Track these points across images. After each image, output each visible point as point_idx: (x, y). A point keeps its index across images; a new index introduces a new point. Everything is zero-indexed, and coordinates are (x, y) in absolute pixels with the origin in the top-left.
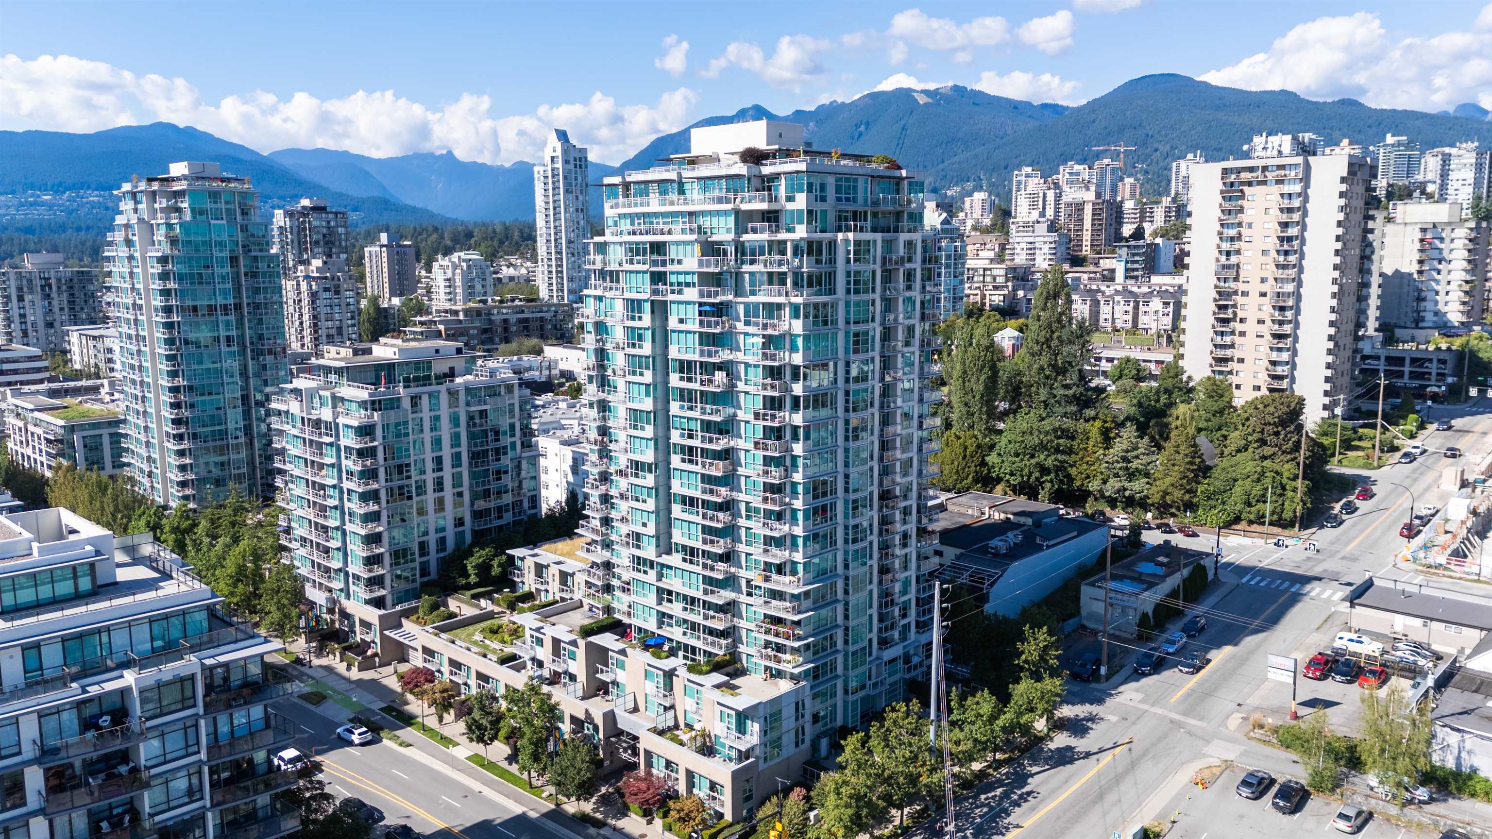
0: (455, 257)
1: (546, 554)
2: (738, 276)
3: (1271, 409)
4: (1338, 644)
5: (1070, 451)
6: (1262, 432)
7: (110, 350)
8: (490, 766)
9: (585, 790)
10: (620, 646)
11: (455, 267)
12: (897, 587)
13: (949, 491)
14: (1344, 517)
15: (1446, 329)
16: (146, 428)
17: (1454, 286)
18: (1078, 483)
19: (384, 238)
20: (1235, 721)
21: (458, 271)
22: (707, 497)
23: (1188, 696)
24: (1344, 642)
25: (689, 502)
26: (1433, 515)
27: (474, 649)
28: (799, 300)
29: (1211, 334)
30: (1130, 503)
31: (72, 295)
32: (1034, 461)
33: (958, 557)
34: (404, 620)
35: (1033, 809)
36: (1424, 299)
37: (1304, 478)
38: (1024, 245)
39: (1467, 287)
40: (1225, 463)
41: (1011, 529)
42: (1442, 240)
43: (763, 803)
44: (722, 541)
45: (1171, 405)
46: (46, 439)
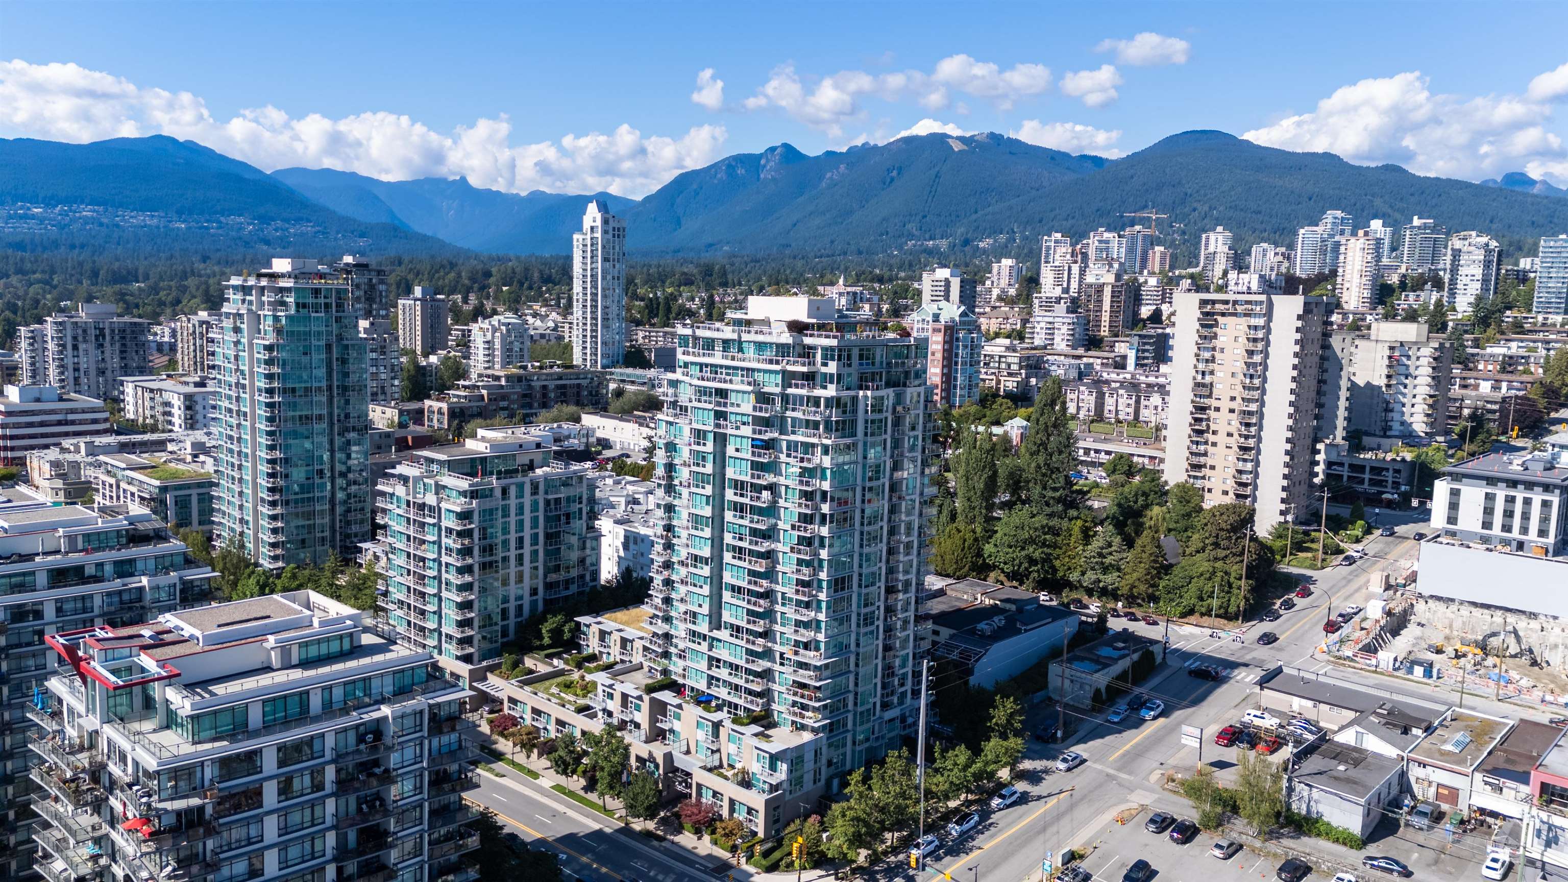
0: (495, 320)
1: (609, 622)
2: (783, 419)
3: (1225, 517)
4: (1246, 719)
5: (1055, 546)
6: (1217, 536)
7: (168, 404)
8: (571, 794)
9: (650, 814)
10: (677, 701)
11: (495, 330)
12: (897, 662)
13: (948, 576)
14: (1281, 612)
15: (1409, 438)
16: (241, 494)
17: (1419, 399)
18: (1060, 574)
19: (418, 291)
20: (1155, 776)
21: (498, 334)
22: (752, 587)
23: (1124, 755)
24: (1249, 716)
25: (737, 590)
26: (1356, 614)
27: (554, 700)
28: (828, 442)
29: (1188, 443)
30: (1105, 593)
31: (124, 345)
32: (1023, 553)
33: (952, 637)
34: (489, 675)
35: (992, 837)
36: (1392, 411)
37: (1247, 578)
38: (1043, 325)
39: (1430, 401)
40: (1184, 562)
41: (996, 614)
42: (1409, 357)
43: (788, 824)
44: (762, 622)
45: (1147, 506)
46: (139, 496)
